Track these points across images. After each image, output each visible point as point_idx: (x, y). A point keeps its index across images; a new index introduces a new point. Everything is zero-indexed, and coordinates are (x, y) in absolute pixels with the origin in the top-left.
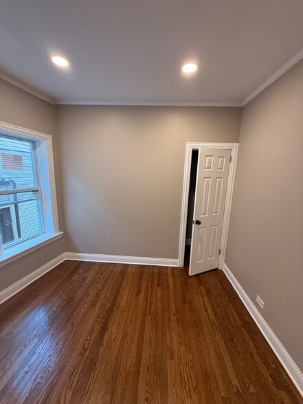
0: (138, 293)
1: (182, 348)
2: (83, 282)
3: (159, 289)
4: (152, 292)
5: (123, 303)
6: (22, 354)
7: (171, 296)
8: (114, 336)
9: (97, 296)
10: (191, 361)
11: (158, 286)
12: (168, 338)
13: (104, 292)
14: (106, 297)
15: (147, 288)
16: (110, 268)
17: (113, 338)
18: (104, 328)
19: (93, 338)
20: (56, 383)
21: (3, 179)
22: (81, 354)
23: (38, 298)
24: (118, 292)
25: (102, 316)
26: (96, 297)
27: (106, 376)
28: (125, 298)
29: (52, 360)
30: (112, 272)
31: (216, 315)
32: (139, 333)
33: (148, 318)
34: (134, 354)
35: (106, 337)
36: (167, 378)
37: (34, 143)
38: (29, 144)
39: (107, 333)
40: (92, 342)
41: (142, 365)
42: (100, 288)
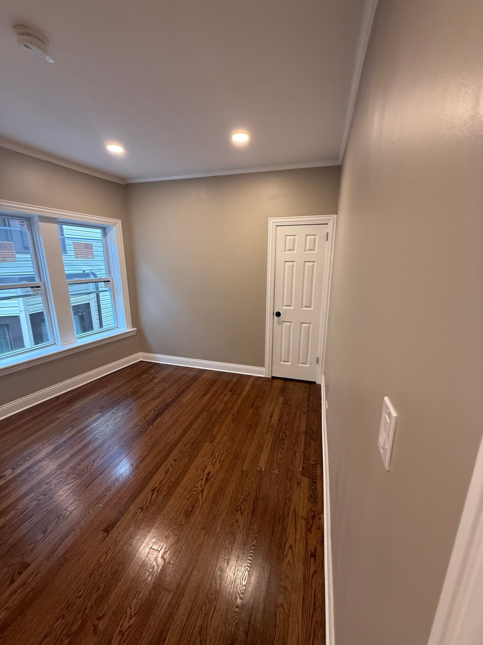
0: (204, 395)
1: (225, 438)
2: (151, 381)
3: (229, 394)
4: (220, 395)
5: (184, 401)
6: (87, 421)
7: (240, 401)
8: (165, 421)
9: (162, 392)
10: (229, 446)
11: (230, 391)
12: (216, 430)
13: (170, 390)
14: (169, 394)
15: (216, 392)
16: (184, 372)
17: (164, 422)
18: (159, 414)
19: (146, 420)
20: (109, 440)
21: (84, 271)
22: (133, 428)
23: (106, 388)
24: (183, 392)
25: (160, 407)
26: (160, 393)
27: (148, 443)
28: (189, 397)
29: (109, 427)
30: (184, 375)
31: (279, 421)
32: (190, 423)
33: (204, 415)
34: (177, 435)
35: (158, 420)
36: (199, 452)
37: (104, 230)
38: (99, 231)
39: (159, 419)
40: (144, 422)
41: (181, 442)
42: (166, 387)
